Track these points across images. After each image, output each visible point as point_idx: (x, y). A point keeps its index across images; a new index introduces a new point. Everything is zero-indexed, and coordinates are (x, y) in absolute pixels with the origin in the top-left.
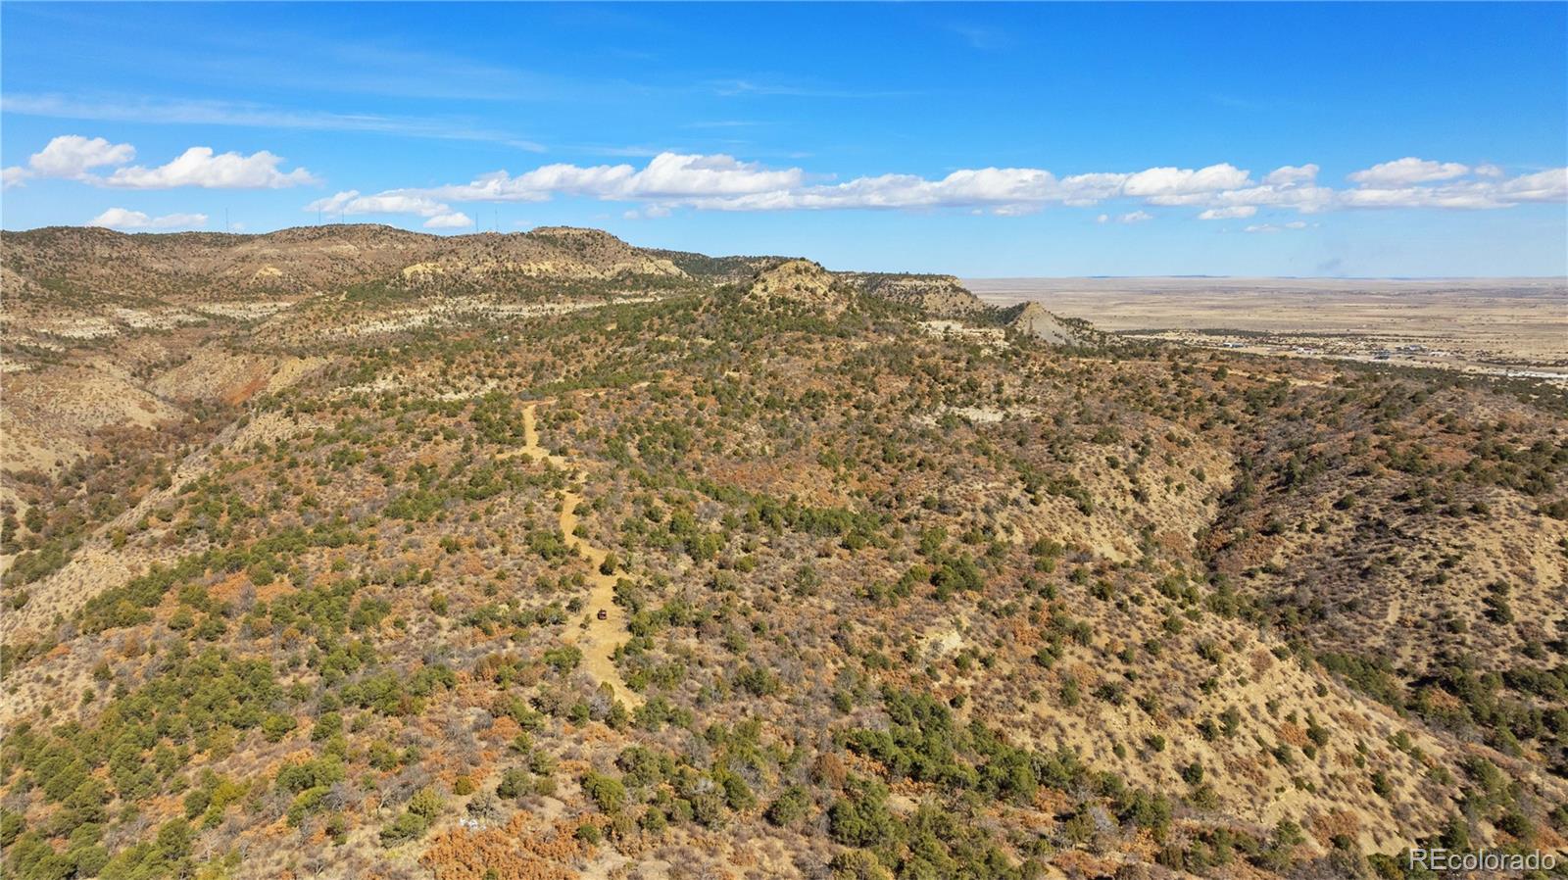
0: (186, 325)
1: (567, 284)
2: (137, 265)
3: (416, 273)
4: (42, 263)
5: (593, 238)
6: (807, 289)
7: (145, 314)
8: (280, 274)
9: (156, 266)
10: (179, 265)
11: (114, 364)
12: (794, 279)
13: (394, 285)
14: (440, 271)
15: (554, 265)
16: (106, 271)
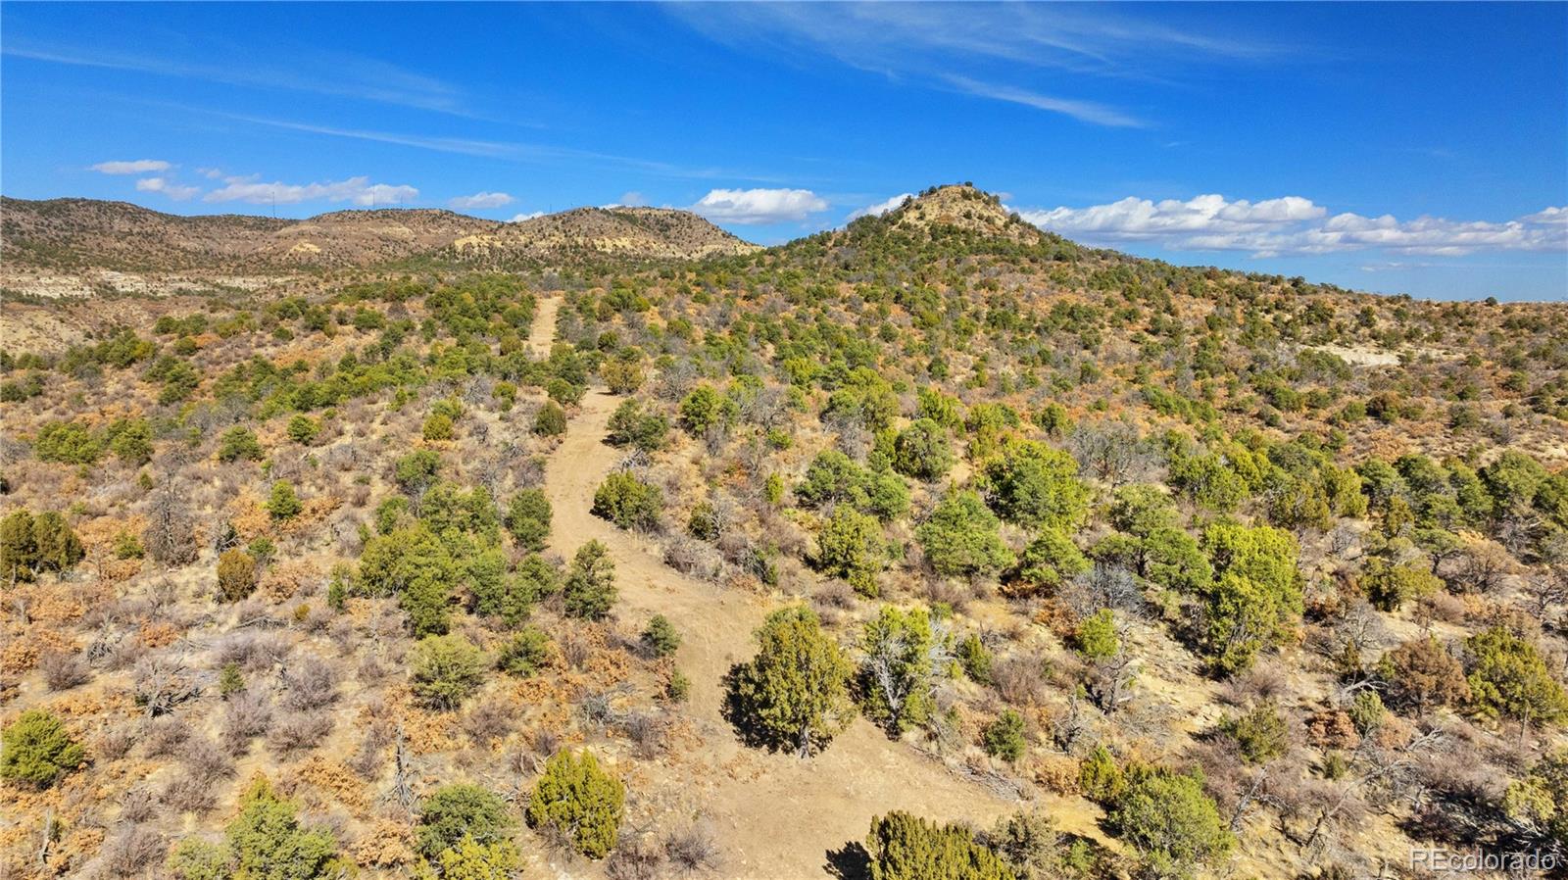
0: (187, 293)
1: (647, 261)
2: (161, 242)
3: (469, 245)
4: (44, 231)
5: (678, 219)
6: (980, 217)
7: (136, 277)
8: (318, 251)
9: (183, 244)
10: (213, 245)
11: (62, 321)
12: (961, 205)
13: (443, 257)
14: (498, 244)
15: (632, 242)
16: (124, 245)
